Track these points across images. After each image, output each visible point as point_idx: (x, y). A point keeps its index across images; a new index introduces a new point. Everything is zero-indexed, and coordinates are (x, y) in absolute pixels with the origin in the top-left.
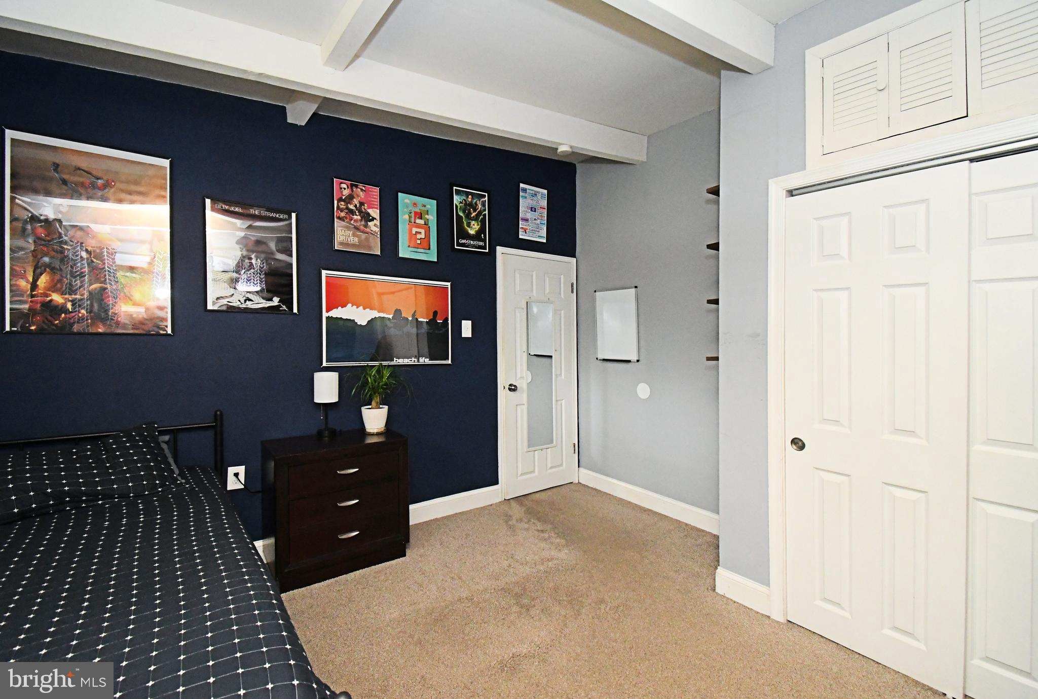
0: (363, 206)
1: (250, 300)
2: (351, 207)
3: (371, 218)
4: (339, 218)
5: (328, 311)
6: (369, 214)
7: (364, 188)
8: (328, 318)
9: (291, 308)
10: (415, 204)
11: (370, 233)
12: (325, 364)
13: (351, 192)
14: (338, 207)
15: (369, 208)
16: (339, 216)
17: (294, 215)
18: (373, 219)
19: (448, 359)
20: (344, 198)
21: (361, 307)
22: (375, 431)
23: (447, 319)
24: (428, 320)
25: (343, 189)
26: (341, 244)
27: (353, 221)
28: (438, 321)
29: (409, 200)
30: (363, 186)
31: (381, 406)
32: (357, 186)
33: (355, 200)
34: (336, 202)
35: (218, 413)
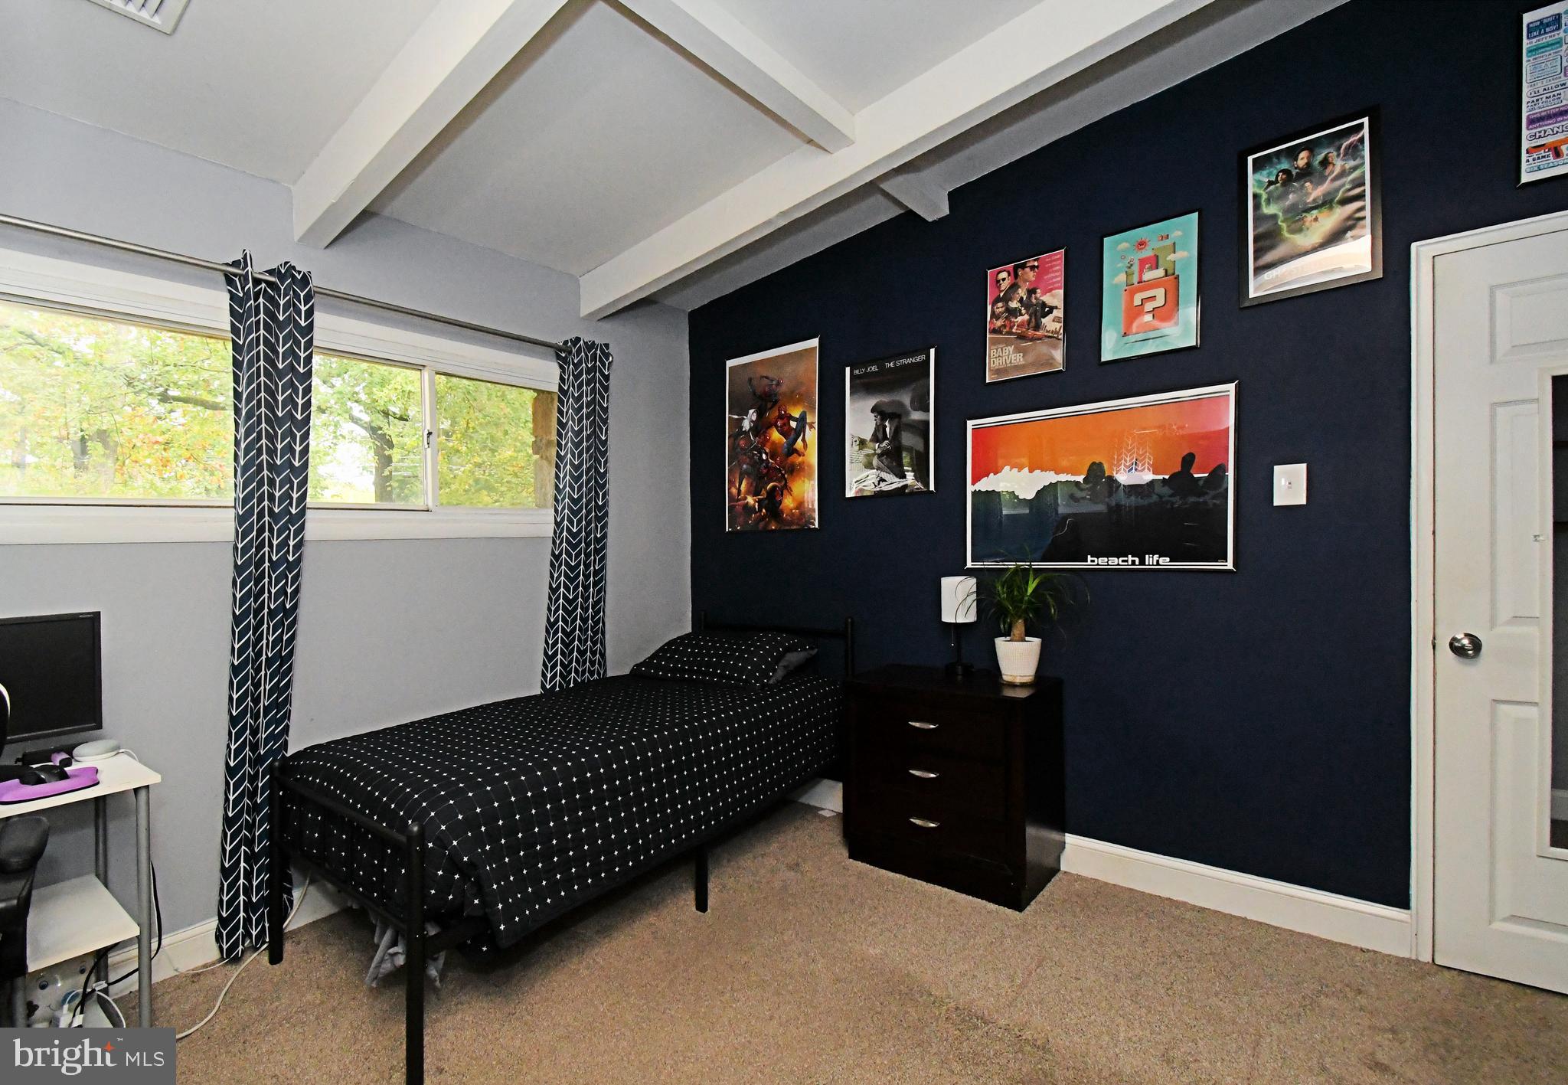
0: (1033, 296)
1: (884, 480)
2: (1014, 304)
3: (1047, 309)
4: (994, 331)
5: (973, 483)
6: (1044, 305)
7: (1036, 264)
8: (974, 493)
9: (927, 485)
10: (1142, 244)
11: (1046, 336)
12: (969, 564)
13: (1014, 281)
14: (993, 312)
15: (1044, 293)
16: (994, 328)
17: (932, 351)
18: (1052, 309)
19: (1225, 559)
20: (1001, 295)
21: (1026, 470)
22: (1018, 680)
23: (1222, 469)
24: (1167, 477)
25: (1001, 282)
26: (998, 372)
27: (1015, 327)
28: (1196, 476)
29: (1126, 241)
30: (1035, 260)
31: (1027, 638)
32: (1023, 266)
33: (1020, 291)
34: (989, 308)
35: (850, 620)
